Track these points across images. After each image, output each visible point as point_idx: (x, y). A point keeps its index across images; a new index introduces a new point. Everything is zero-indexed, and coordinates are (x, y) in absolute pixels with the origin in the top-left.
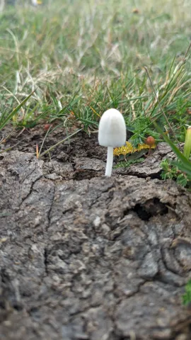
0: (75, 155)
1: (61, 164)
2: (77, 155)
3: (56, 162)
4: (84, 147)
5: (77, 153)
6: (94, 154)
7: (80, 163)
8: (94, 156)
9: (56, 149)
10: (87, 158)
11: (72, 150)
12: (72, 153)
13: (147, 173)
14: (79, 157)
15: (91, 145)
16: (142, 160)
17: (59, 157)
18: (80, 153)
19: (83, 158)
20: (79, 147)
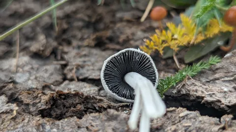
0: (69, 43)
1: (35, 63)
2: (75, 43)
3: (26, 59)
4: (93, 25)
5: (74, 37)
6: (111, 40)
7: (79, 61)
8: (111, 46)
9: (33, 29)
10: (95, 51)
11: (64, 31)
12: (64, 39)
13: (225, 102)
14: (79, 47)
15: (107, 19)
16: (214, 60)
17: (35, 47)
18: (82, 39)
19: (85, 51)
20: (80, 24)
